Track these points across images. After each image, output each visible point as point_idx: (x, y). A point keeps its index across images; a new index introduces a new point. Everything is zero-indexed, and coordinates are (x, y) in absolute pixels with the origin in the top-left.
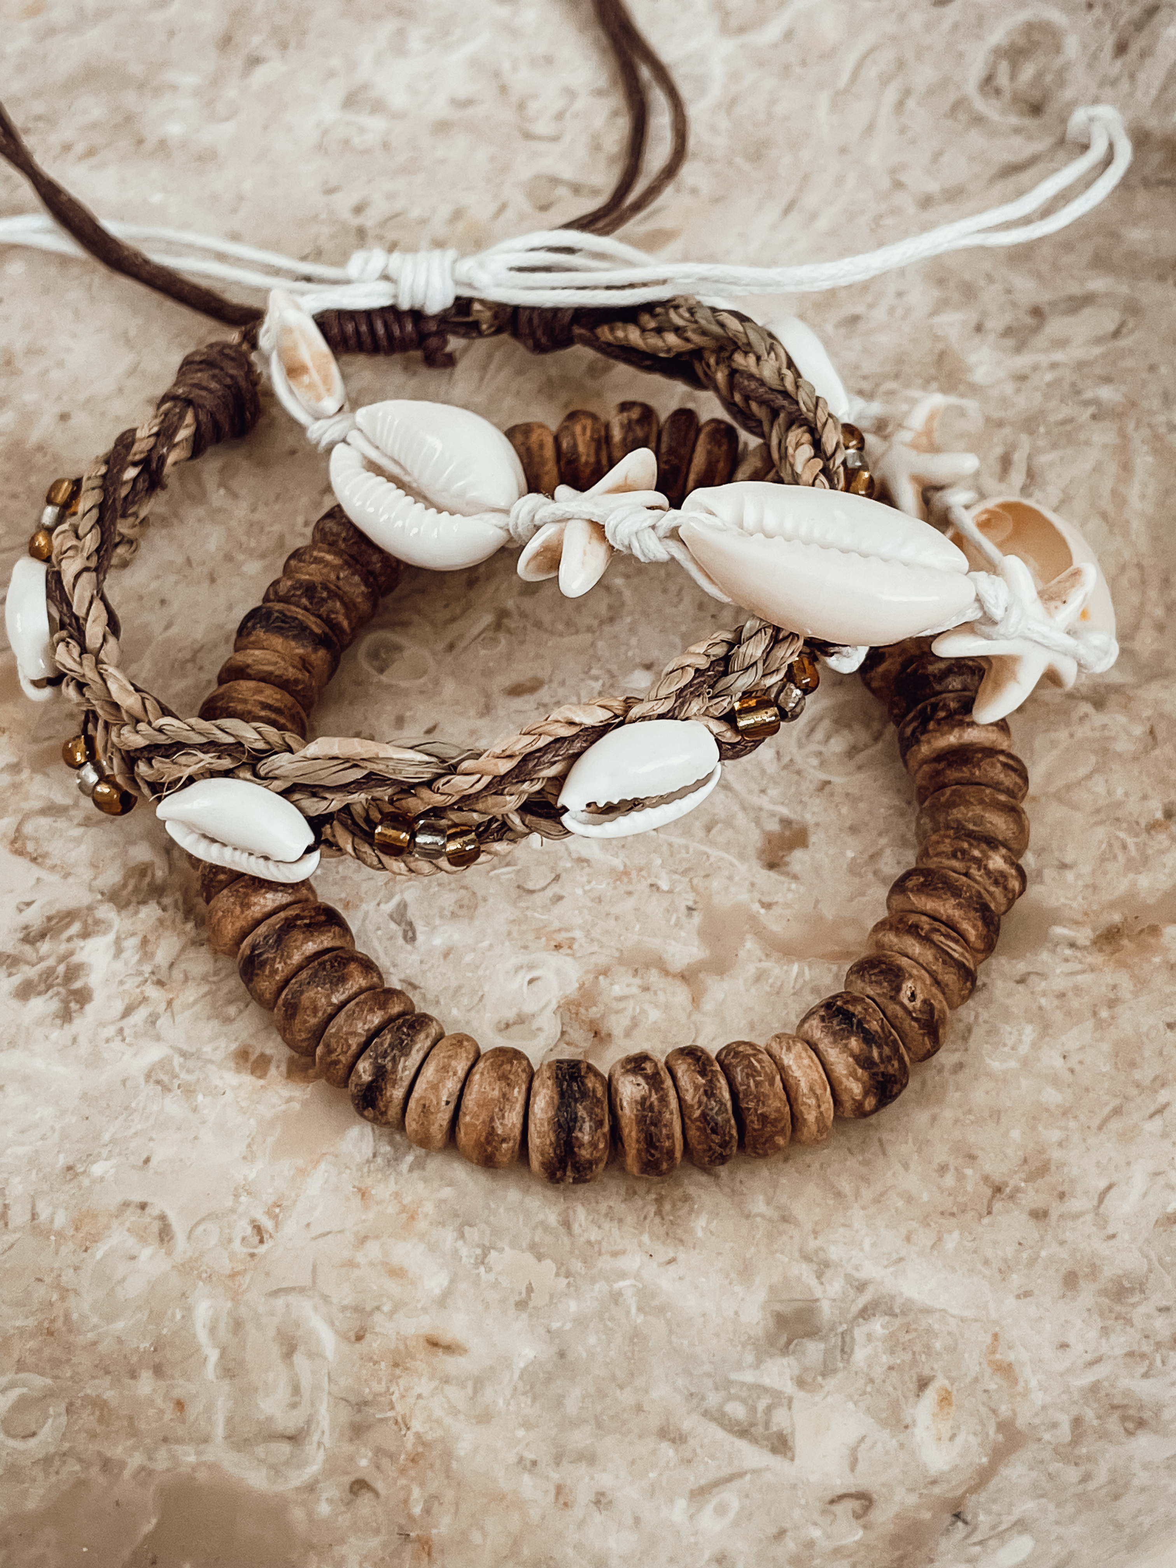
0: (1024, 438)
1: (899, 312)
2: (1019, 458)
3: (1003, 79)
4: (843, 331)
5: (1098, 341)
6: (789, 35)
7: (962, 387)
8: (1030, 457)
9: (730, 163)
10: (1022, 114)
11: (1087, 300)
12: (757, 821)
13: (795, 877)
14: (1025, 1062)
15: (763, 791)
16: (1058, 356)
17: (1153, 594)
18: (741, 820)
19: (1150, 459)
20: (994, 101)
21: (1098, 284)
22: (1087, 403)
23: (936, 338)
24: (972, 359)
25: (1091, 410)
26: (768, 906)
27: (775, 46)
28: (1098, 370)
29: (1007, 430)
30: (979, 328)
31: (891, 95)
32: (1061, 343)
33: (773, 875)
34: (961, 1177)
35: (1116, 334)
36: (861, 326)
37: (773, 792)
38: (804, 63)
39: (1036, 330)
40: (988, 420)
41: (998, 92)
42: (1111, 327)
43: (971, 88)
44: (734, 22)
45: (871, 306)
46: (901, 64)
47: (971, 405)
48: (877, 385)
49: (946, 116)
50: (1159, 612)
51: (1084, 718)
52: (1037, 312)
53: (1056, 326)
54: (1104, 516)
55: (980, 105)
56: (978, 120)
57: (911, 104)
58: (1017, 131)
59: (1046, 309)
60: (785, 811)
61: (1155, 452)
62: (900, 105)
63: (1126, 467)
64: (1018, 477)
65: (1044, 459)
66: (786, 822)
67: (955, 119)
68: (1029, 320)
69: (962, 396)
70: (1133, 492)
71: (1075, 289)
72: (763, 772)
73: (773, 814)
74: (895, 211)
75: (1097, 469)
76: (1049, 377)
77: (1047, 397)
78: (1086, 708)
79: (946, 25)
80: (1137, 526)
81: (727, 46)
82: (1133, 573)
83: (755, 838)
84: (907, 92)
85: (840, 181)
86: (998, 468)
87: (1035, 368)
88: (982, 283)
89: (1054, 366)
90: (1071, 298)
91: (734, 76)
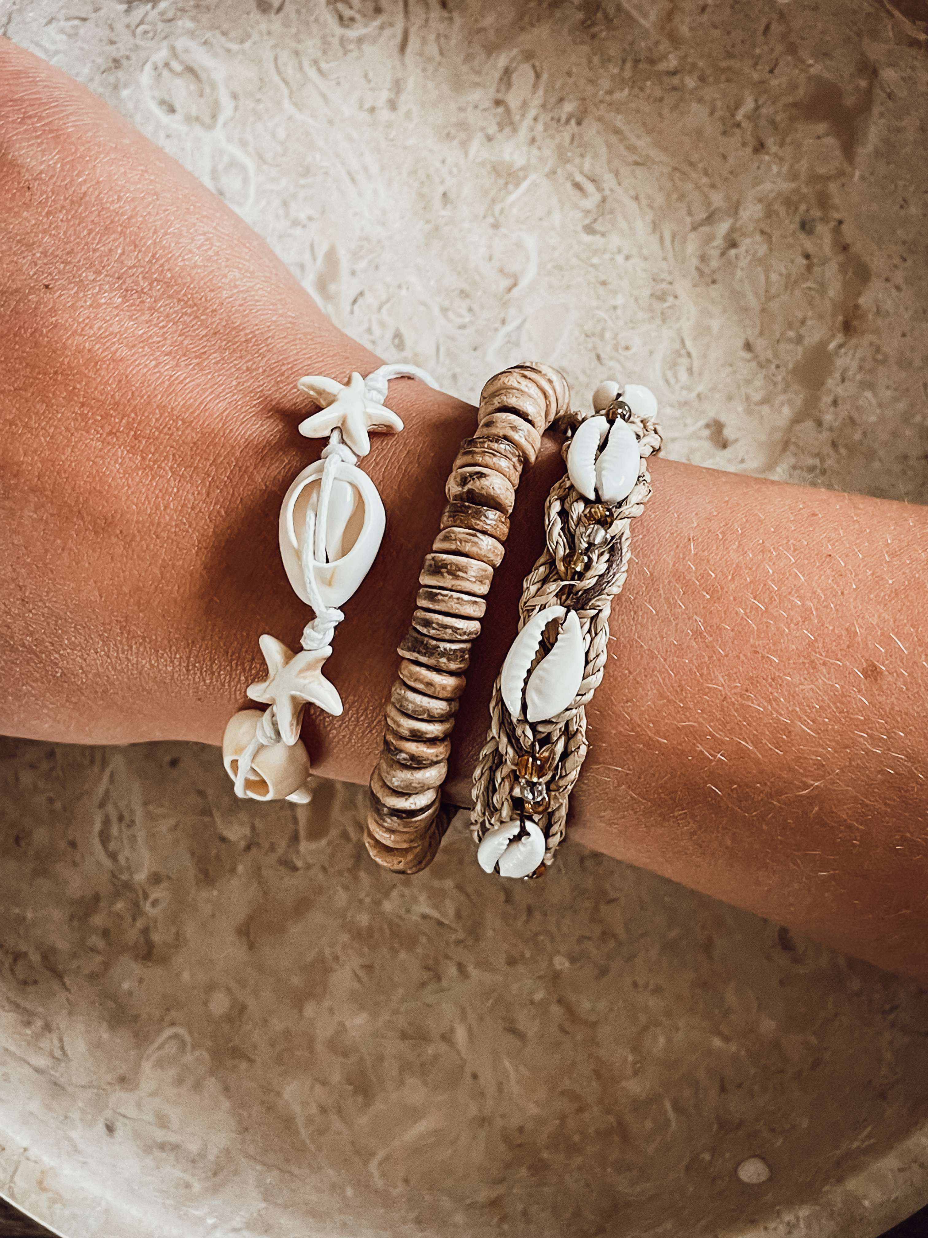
0: (569, 167)
1: (455, 170)
2: (579, 178)
3: (347, 13)
4: (448, 207)
5: (535, 86)
6: (235, 96)
7: (521, 174)
8: (581, 172)
9: (303, 186)
10: (374, 19)
11: (507, 73)
12: (700, 438)
13: (736, 440)
14: (880, 405)
15: (686, 425)
16: (532, 113)
17: (694, 175)
18: (695, 444)
19: (620, 117)
20: (355, 26)
21: (502, 60)
22: (568, 121)
23: (483, 164)
24: (506, 157)
25: (573, 121)
26: (742, 461)
27: (236, 108)
28: (553, 100)
29: (559, 171)
30: (489, 139)
31: (312, 73)
32: (525, 105)
33: (729, 450)
34: (912, 468)
35: (538, 76)
36: (452, 195)
37: (689, 421)
38: (258, 101)
39: (508, 111)
40: (547, 176)
41: (352, 19)
42: (532, 74)
43: (339, 31)
44: (207, 120)
45: (442, 182)
46: (297, 53)
47: (532, 177)
48: (493, 215)
49: (345, 54)
50: (705, 180)
51: (737, 257)
52: (498, 103)
53: (513, 100)
54: (637, 163)
55: (352, 33)
56: (360, 40)
57: (323, 65)
58: (382, 28)
59: (500, 96)
60: (702, 423)
61: (618, 111)
62: (319, 70)
63: (617, 131)
64: (590, 187)
65: (587, 166)
66: (707, 426)
67: (350, 51)
68: (500, 110)
69: (525, 178)
70: (633, 140)
71: (497, 75)
72: (676, 419)
73: (700, 429)
74: (389, 126)
75: (609, 146)
76: (540, 127)
77: (552, 137)
78: (733, 252)
79: (293, 16)
80: (654, 153)
81: (219, 133)
82: (677, 175)
83: (707, 445)
84: (316, 62)
85: (350, 139)
86: (578, 193)
87: (532, 129)
88: (462, 115)
89: (535, 119)
90: (501, 79)
91: (243, 144)
